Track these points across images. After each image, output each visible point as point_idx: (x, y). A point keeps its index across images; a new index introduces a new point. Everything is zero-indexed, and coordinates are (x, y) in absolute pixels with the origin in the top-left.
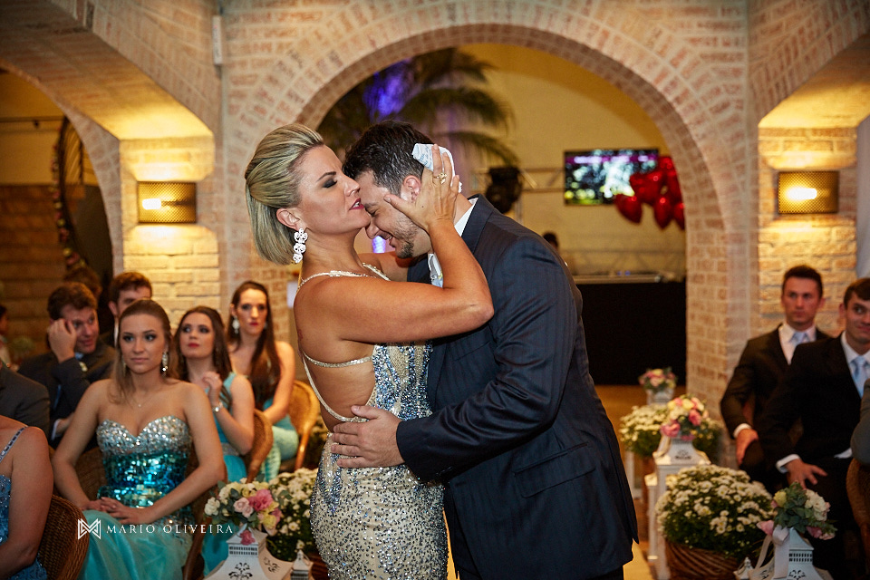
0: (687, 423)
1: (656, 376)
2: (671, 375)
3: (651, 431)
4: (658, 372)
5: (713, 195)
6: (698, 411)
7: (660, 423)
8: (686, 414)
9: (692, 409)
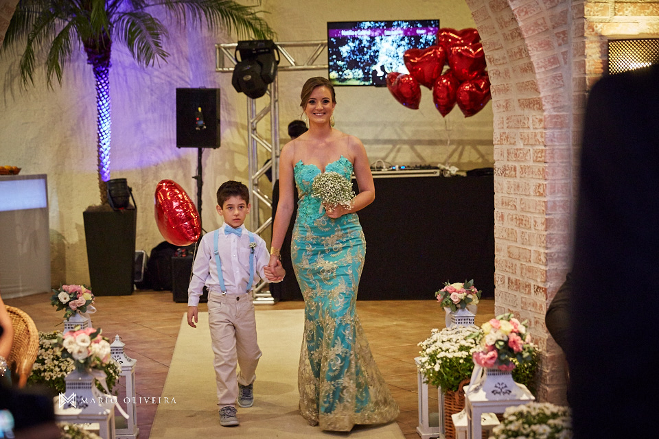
0: (506, 349)
1: (457, 290)
2: (474, 290)
3: (458, 358)
4: (458, 286)
5: (529, 68)
6: (520, 334)
7: (468, 349)
8: (505, 339)
9: (512, 332)
